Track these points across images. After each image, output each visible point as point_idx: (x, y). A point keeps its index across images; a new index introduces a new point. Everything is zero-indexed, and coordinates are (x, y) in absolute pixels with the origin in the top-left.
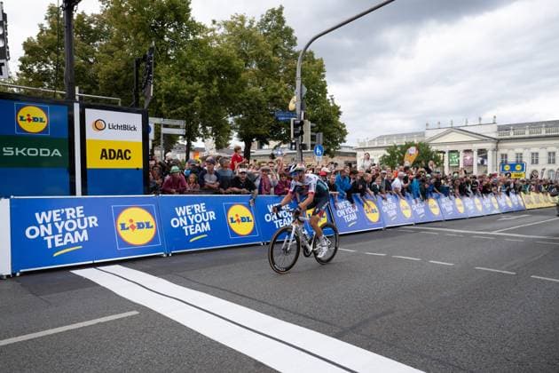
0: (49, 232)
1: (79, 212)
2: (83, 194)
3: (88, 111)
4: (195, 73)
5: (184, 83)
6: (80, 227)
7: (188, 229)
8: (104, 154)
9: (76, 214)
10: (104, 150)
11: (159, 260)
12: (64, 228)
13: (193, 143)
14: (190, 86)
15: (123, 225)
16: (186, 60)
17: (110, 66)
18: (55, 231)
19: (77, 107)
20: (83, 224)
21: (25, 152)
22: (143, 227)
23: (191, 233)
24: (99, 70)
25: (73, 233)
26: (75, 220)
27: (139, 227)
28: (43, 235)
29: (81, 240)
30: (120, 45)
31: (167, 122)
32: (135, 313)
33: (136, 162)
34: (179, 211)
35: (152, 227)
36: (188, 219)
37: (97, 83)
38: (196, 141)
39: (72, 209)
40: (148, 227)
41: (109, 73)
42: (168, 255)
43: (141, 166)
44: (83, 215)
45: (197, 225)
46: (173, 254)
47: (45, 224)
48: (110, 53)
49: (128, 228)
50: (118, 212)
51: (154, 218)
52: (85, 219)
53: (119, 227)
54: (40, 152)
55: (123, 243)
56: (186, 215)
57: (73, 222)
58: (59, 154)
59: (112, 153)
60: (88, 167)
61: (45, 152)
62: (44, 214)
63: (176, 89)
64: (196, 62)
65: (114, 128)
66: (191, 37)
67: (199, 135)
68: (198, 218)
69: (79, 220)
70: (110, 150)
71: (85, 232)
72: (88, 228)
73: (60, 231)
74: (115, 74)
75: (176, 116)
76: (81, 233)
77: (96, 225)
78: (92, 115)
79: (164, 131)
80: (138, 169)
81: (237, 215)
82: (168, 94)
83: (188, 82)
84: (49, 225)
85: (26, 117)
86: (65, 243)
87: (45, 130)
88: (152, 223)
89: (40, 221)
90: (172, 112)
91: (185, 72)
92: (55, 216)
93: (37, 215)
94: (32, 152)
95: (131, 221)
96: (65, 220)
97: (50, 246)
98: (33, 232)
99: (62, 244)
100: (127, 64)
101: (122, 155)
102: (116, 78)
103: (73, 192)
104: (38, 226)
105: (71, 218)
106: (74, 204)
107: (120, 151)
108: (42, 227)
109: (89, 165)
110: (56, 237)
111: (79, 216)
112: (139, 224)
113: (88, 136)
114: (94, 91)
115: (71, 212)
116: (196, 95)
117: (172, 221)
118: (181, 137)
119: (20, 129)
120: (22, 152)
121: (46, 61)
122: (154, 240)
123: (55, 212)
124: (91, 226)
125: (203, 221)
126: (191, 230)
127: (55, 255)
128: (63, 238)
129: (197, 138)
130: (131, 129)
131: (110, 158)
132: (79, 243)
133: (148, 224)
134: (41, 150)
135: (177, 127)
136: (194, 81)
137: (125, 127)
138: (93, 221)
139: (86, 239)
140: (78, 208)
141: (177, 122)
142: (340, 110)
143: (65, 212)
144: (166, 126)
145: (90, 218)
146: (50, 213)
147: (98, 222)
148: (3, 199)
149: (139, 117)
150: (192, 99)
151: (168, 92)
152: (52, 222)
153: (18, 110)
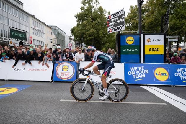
0: (134, 73)
1: (142, 68)
2: (143, 63)
3: (145, 36)
4: (183, 17)
5: (178, 21)
6: (143, 73)
7: (182, 77)
8: (150, 50)
9: (141, 69)
10: (150, 48)
11: (170, 87)
12: (138, 73)
13: (179, 44)
14: (181, 22)
15: (156, 74)
16: (179, 12)
17: (150, 20)
18: (136, 74)
19: (142, 35)
20: (143, 72)
21: (128, 50)
22: (164, 75)
24: (145, 22)
25: (141, 74)
26: (141, 70)
27: (162, 75)
28: (132, 74)
29: (143, 77)
30: (153, 13)
31: (170, 37)
32: (165, 104)
33: (161, 52)
34: (178, 70)
35: (167, 75)
37: (145, 27)
38: (181, 43)
39: (140, 67)
40: (166, 75)
41: (149, 23)
42: (173, 86)
43: (163, 53)
44: (143, 69)
46: (175, 86)
47: (133, 71)
48: (149, 16)
49: (158, 75)
50: (155, 69)
51: (168, 72)
52: (144, 70)
53: (155, 74)
54: (132, 50)
56: (181, 72)
57: (141, 71)
58: (137, 50)
59: (153, 49)
60: (145, 54)
61: (133, 50)
62: (133, 68)
63: (175, 24)
64: (184, 12)
65: (154, 41)
66: (181, 2)
67: (183, 41)
69: (142, 71)
70: (152, 48)
71: (144, 75)
72: (145, 73)
73: (137, 74)
74: (150, 23)
75: (175, 34)
76: (143, 75)
77: (148, 73)
78: (147, 37)
79: (169, 40)
80: (162, 54)
82: (171, 27)
83: (180, 21)
84: (134, 72)
85: (128, 40)
86: (138, 77)
87: (133, 43)
88: (167, 74)
89: (132, 70)
90: (173, 33)
91: (178, 17)
92: (136, 69)
93: (131, 68)
94: (130, 50)
95: (159, 72)
96: (139, 70)
97: (134, 78)
98: (130, 73)
100: (155, 19)
101: (156, 50)
102: (151, 24)
103: (141, 62)
104: (131, 71)
105: (140, 70)
106: (141, 65)
107: (156, 48)
108: (132, 72)
109: (146, 54)
110: (136, 75)
111: (142, 69)
112: (162, 74)
113: (145, 44)
114: (144, 29)
115: (140, 68)
116: (184, 25)
117: (175, 74)
118: (174, 42)
119: (127, 44)
120: (127, 50)
121: (129, 23)
122: (168, 80)
123: (136, 68)
124: (146, 73)
127: (136, 80)
128: (138, 76)
129: (182, 42)
130: (159, 41)
131: (152, 51)
132: (142, 78)
133: (165, 74)
134: (132, 49)
136: (182, 20)
137: (157, 40)
138: (147, 71)
139: (145, 77)
140: (142, 67)
141: (175, 37)
144: (170, 39)
145: (146, 70)
146: (134, 68)
147: (148, 72)
148: (123, 63)
149: (163, 36)
150: (182, 27)
151: (171, 26)
152: (135, 70)
153: (127, 38)
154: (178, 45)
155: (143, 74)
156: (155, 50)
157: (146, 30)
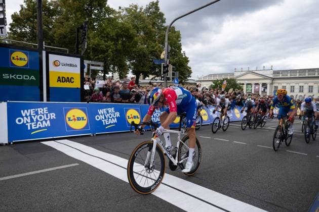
0: (29, 121)
1: (45, 111)
2: (47, 101)
3: (50, 55)
4: (109, 36)
5: (103, 42)
6: (46, 119)
8: (59, 80)
9: (43, 112)
10: (59, 77)
11: (89, 137)
12: (37, 119)
13: (107, 75)
14: (106, 43)
15: (69, 118)
16: (104, 29)
17: (62, 31)
18: (32, 121)
19: (44, 53)
20: (47, 117)
21: (15, 77)
22: (80, 120)
23: (107, 124)
24: (55, 32)
25: (42, 122)
26: (43, 115)
27: (78, 120)
28: (25, 122)
29: (46, 126)
30: (67, 19)
31: (93, 63)
32: (77, 164)
33: (77, 84)
34: (100, 112)
35: (85, 120)
36: (105, 116)
37: (54, 40)
39: (42, 109)
40: (83, 120)
41: (60, 34)
42: (94, 135)
43: (79, 87)
44: (47, 113)
45: (110, 119)
46: (96, 135)
47: (26, 116)
48: (62, 23)
49: (72, 120)
50: (67, 111)
51: (86, 115)
52: (49, 114)
53: (67, 119)
54: (24, 77)
55: (69, 128)
56: (104, 114)
58: (34, 79)
59: (64, 79)
61: (26, 77)
62: (26, 111)
63: (99, 45)
64: (110, 30)
65: (64, 65)
66: (107, 16)
67: (110, 71)
68: (110, 116)
69: (45, 115)
70: (62, 78)
71: (48, 122)
72: (50, 120)
73: (35, 121)
74: (64, 35)
75: (99, 60)
77: (55, 118)
78: (52, 57)
79: (92, 68)
80: (77, 88)
81: (131, 115)
82: (94, 48)
83: (105, 41)
84: (29, 117)
85: (15, 58)
86: (38, 127)
87: (27, 65)
88: (85, 117)
89: (24, 115)
90: (96, 57)
91: (103, 35)
92: (32, 112)
93: (22, 111)
94: (19, 77)
95: (74, 116)
96: (38, 115)
97: (29, 128)
98: (20, 121)
99: (36, 128)
100: (71, 30)
101: (69, 80)
102: (65, 37)
103: (42, 100)
104: (23, 117)
105: (41, 114)
106: (42, 106)
107: (68, 78)
108: (25, 118)
109: (51, 85)
110: (33, 124)
111: (45, 112)
112: (78, 118)
113: (50, 69)
114: (52, 44)
116: (110, 49)
117: (96, 118)
118: (100, 71)
120: (13, 77)
121: (24, 26)
122: (86, 127)
123: (32, 110)
124: (52, 118)
125: (113, 117)
126: (106, 122)
127: (32, 133)
128: (36, 124)
130: (74, 66)
131: (63, 82)
132: (45, 127)
133: (83, 118)
134: (24, 76)
135: (99, 66)
136: (108, 40)
137: (71, 65)
138: (53, 116)
139: (49, 125)
140: (45, 109)
141: (99, 63)
142: (188, 59)
143: (38, 110)
144: (93, 65)
145: (51, 114)
146: (29, 110)
147: (55, 116)
148: (3, 103)
149: (79, 60)
150: (107, 51)
151: (94, 46)
152: (30, 115)
153: (11, 54)
154: (104, 76)
155: (46, 121)
156: (67, 81)
157: (57, 46)
